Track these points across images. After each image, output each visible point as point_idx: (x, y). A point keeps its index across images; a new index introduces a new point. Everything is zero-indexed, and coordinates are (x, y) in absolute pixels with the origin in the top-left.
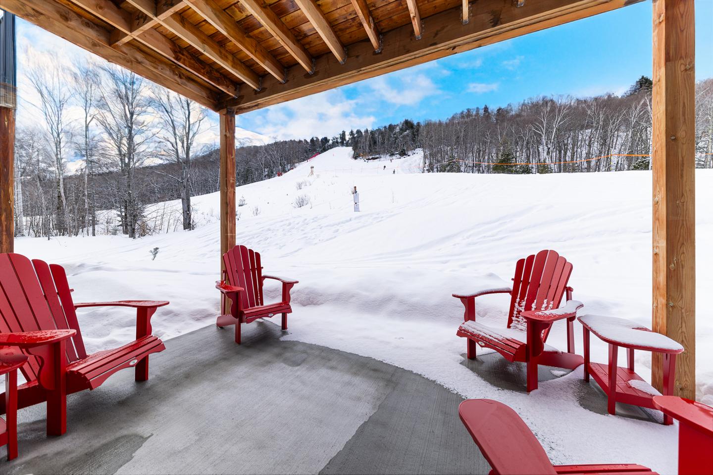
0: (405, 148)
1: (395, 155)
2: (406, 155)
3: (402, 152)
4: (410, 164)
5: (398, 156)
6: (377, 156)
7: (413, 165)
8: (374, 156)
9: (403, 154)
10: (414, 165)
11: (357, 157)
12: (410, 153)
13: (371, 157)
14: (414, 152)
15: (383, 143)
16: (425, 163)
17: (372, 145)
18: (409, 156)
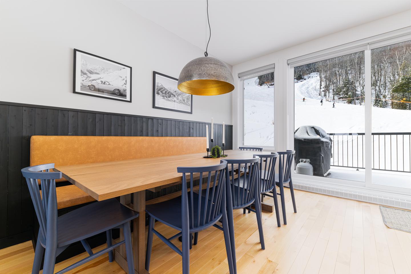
0: (301, 74)
2: (303, 79)
3: (299, 77)
4: (308, 88)
10: (311, 87)
11: (262, 84)
12: (306, 77)
14: (310, 76)
16: (321, 85)
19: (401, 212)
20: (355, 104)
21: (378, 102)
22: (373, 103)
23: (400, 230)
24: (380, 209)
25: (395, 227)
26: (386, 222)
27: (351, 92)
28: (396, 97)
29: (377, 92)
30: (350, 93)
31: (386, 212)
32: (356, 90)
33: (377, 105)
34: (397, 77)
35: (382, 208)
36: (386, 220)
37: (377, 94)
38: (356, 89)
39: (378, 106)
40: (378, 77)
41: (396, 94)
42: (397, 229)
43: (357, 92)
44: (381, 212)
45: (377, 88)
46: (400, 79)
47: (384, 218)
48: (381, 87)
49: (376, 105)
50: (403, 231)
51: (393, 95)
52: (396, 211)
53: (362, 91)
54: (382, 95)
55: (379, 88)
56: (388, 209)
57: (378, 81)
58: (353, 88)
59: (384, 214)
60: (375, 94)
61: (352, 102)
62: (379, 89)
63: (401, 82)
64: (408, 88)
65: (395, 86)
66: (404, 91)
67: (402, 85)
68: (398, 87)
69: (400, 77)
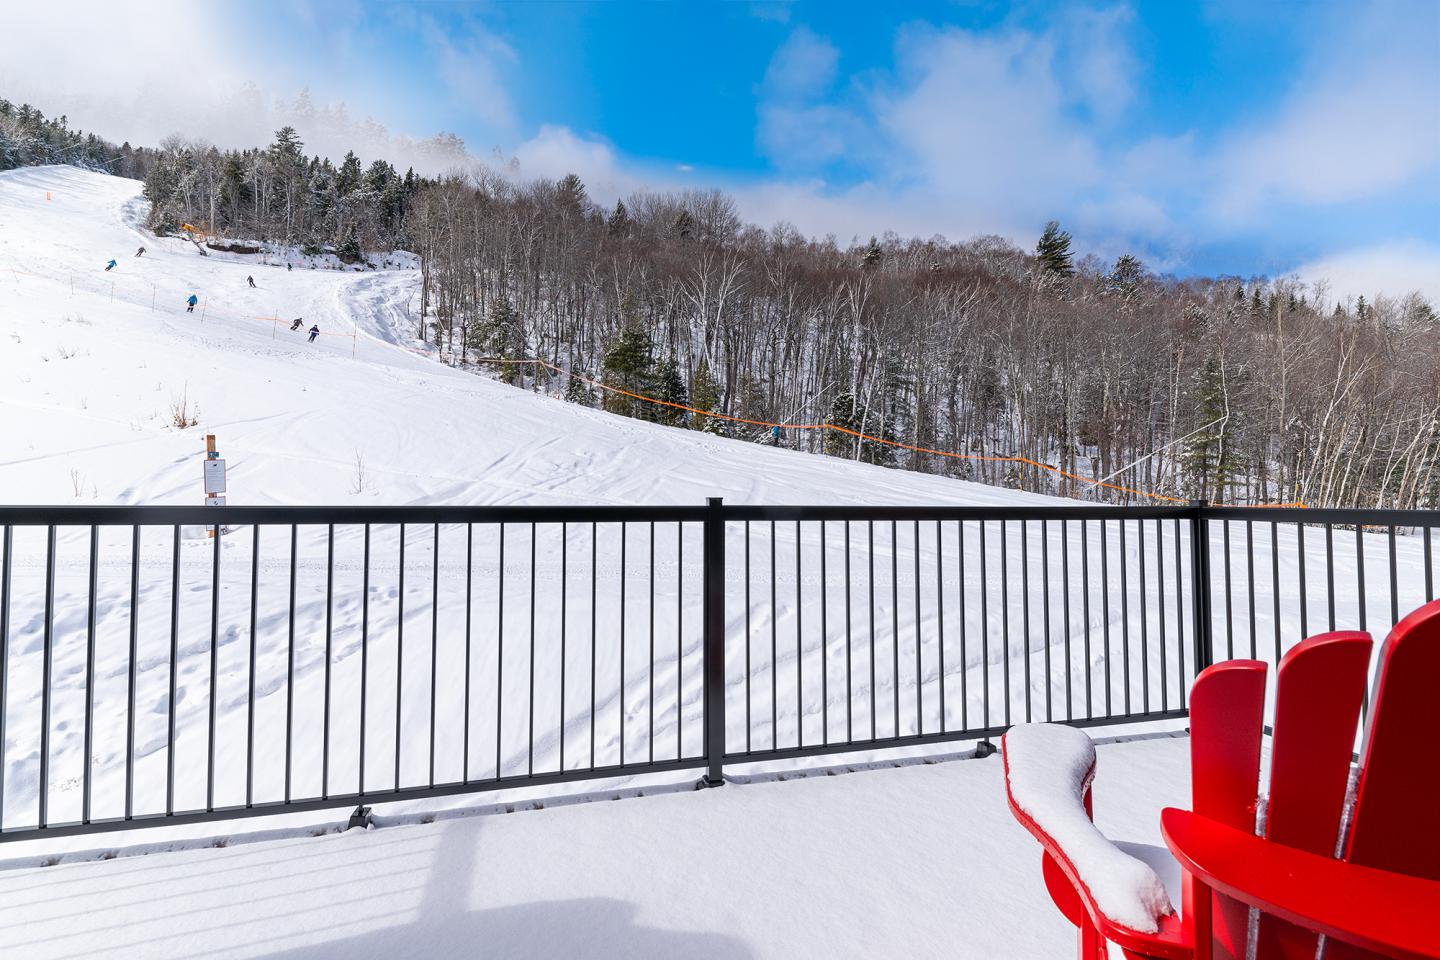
0: (359, 240)
1: (325, 256)
2: (362, 262)
3: (348, 249)
4: (380, 300)
5: (334, 259)
6: (255, 243)
7: (388, 304)
8: (239, 242)
9: (351, 255)
10: (392, 302)
11: (168, 229)
12: (375, 257)
13: (228, 243)
14: (390, 258)
15: (277, 206)
16: (427, 304)
17: (234, 203)
18: (372, 267)
20: (524, 388)
21: (575, 390)
22: (566, 392)
27: (513, 348)
28: (611, 381)
29: (574, 360)
30: (511, 350)
32: (526, 345)
33: (573, 396)
34: (615, 328)
37: (573, 365)
38: (526, 339)
39: (576, 400)
41: (613, 374)
45: (575, 349)
46: (621, 335)
48: (583, 349)
49: (571, 399)
51: (607, 376)
53: (541, 350)
54: (584, 371)
55: (578, 350)
57: (576, 331)
58: (519, 334)
60: (569, 367)
61: (514, 381)
62: (579, 353)
63: (621, 341)
64: (636, 362)
65: (610, 352)
66: (628, 370)
67: (624, 351)
68: (617, 354)
69: (620, 328)
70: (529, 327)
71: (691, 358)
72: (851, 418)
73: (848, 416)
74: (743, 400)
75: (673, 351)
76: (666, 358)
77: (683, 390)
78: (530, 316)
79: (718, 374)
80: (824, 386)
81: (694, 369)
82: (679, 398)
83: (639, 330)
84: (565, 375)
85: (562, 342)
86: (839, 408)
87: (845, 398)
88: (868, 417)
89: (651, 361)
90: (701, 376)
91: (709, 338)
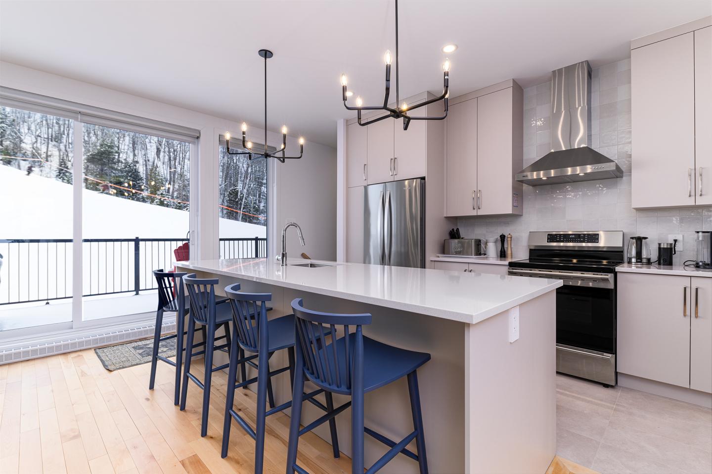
19: (120, 347)
20: (20, 169)
21: (64, 173)
22: (56, 173)
23: (123, 368)
24: (97, 353)
25: (118, 367)
26: (107, 366)
27: (11, 141)
28: (91, 170)
29: (62, 154)
30: (8, 142)
31: (104, 354)
32: (21, 141)
33: (62, 177)
34: (93, 138)
35: (98, 351)
36: (107, 363)
37: (61, 157)
38: (22, 137)
39: (64, 179)
40: (64, 128)
41: (92, 166)
42: (120, 368)
43: (23, 145)
44: (99, 357)
45: (62, 147)
46: (98, 144)
47: (104, 362)
48: (69, 148)
49: (60, 178)
50: (126, 367)
51: (88, 166)
52: (115, 348)
53: (35, 145)
54: (70, 161)
55: (65, 148)
56: (105, 350)
57: (64, 134)
58: (16, 133)
59: (102, 358)
60: (58, 158)
61: (12, 163)
62: (66, 151)
63: (99, 148)
64: (109, 161)
65: (91, 153)
66: (103, 164)
67: (100, 154)
68: (94, 155)
69: (98, 140)
70: (24, 129)
71: (146, 161)
72: (237, 200)
73: (236, 199)
74: (179, 186)
75: (135, 155)
76: (130, 160)
77: (141, 179)
78: (24, 122)
79: (163, 171)
80: (225, 182)
81: (149, 167)
82: (139, 183)
83: (111, 143)
84: (55, 163)
85: (52, 141)
86: (231, 194)
87: (235, 190)
88: (246, 199)
89: (119, 161)
90: (152, 173)
91: (158, 151)
